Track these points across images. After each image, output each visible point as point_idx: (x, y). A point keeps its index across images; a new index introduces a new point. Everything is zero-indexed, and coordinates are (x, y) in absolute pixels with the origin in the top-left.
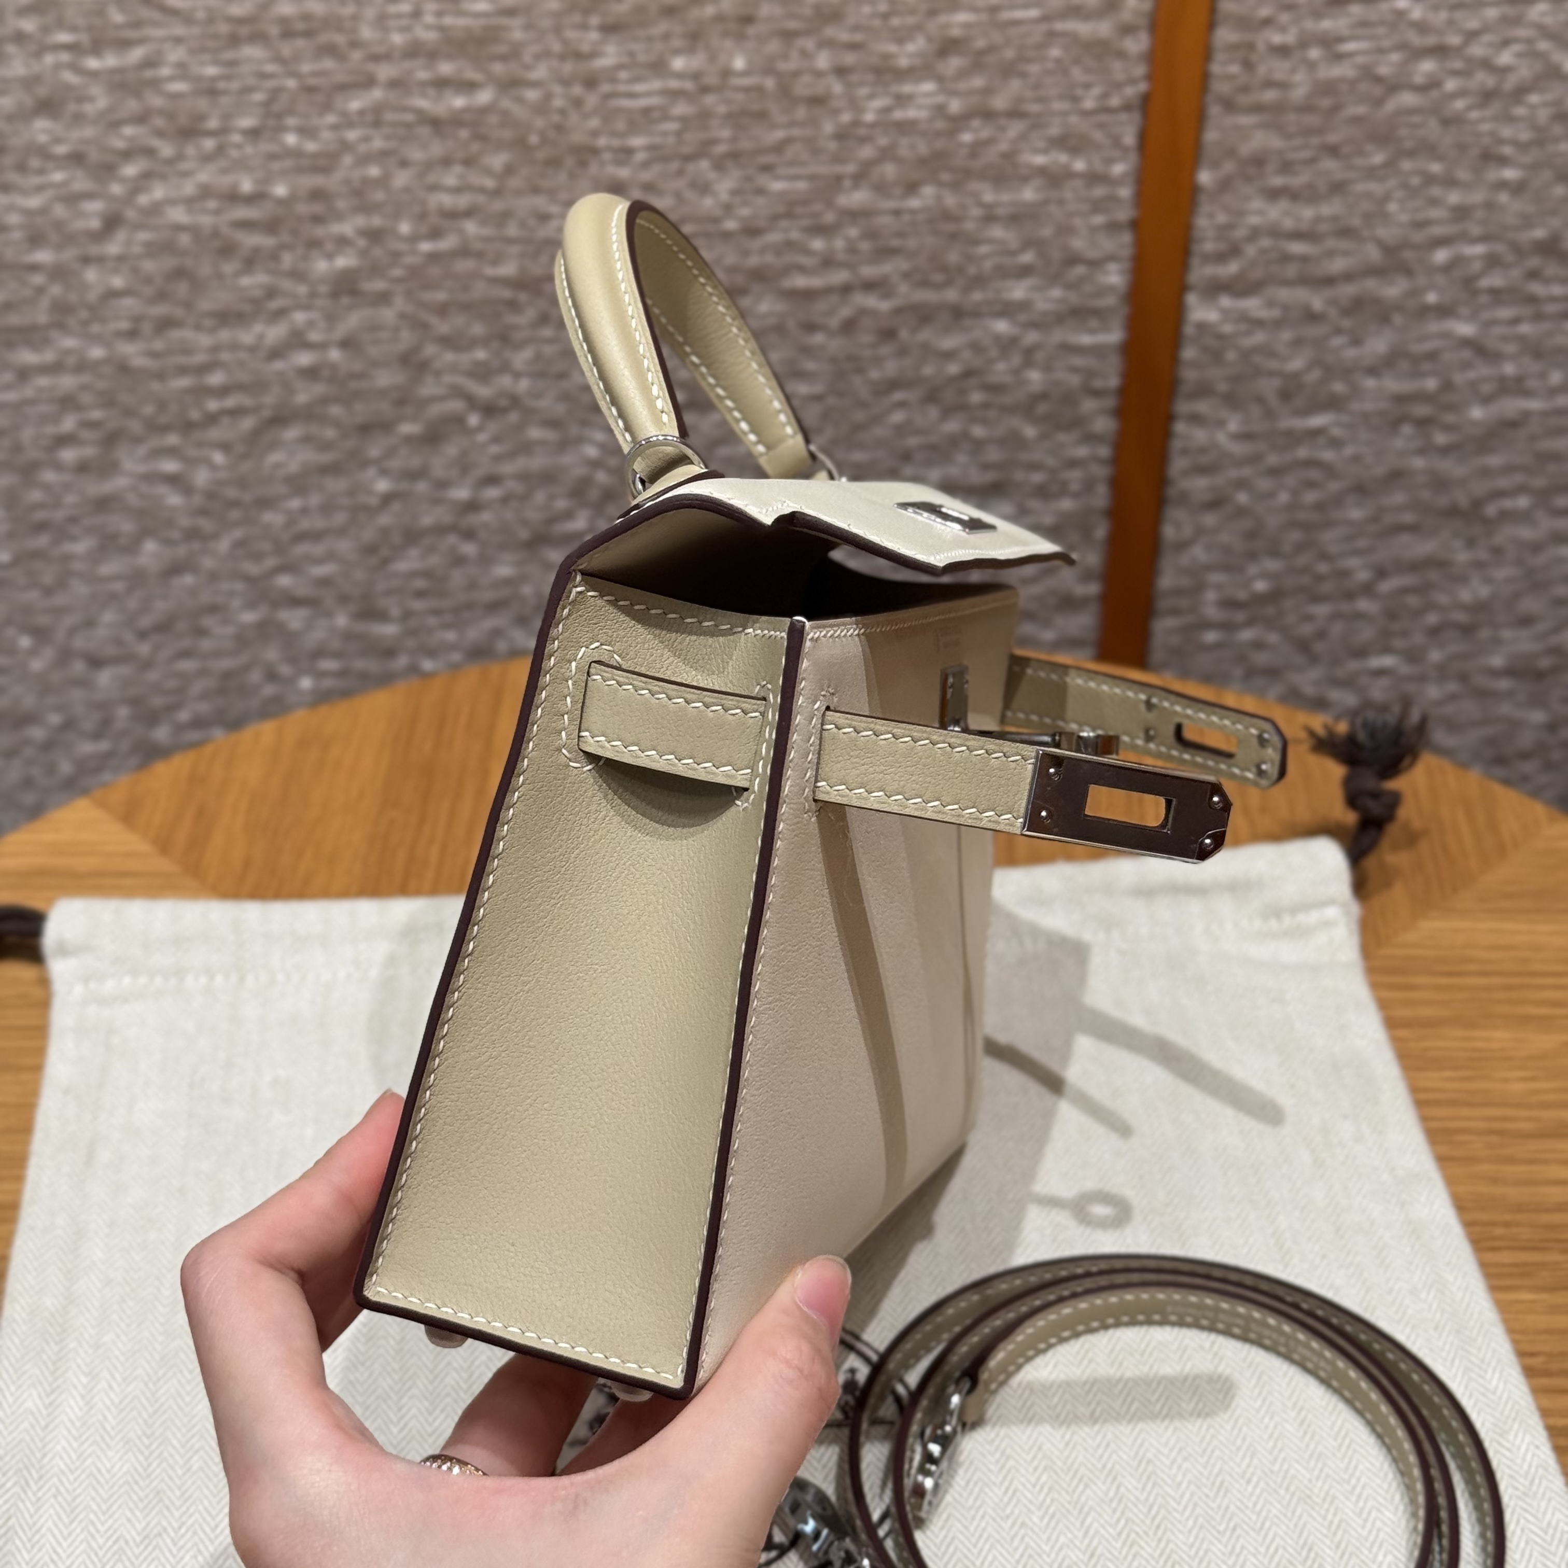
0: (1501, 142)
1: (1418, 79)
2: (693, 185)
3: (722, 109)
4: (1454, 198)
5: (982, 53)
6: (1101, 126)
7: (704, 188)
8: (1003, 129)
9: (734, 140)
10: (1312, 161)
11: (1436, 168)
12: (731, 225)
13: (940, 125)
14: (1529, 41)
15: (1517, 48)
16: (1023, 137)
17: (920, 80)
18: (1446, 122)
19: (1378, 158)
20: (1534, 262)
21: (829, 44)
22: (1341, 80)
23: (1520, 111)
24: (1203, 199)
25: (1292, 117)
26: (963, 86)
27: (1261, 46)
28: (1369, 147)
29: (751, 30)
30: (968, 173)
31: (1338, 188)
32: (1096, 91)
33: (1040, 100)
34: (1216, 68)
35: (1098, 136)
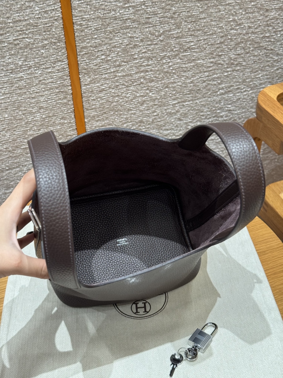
0: (131, 108)
1: (116, 101)
2: (3, 136)
3: (5, 123)
4: (125, 117)
5: (46, 107)
6: (68, 115)
7: (5, 136)
8: (53, 118)
9: (8, 127)
10: (103, 115)
11: (122, 113)
12: (11, 140)
13: (42, 119)
14: (131, 92)
15: (129, 94)
16: (56, 119)
17: (37, 113)
18: (121, 106)
19: (112, 113)
20: (139, 124)
21: (21, 110)
22: (105, 102)
23: (132, 103)
24: (86, 123)
25: (98, 109)
26: (44, 113)
27: (90, 100)
28: (110, 112)
29: (7, 111)
30: (48, 126)
31: (107, 118)
32: (66, 110)
33: (57, 113)
34: (84, 104)
35: (68, 117)
